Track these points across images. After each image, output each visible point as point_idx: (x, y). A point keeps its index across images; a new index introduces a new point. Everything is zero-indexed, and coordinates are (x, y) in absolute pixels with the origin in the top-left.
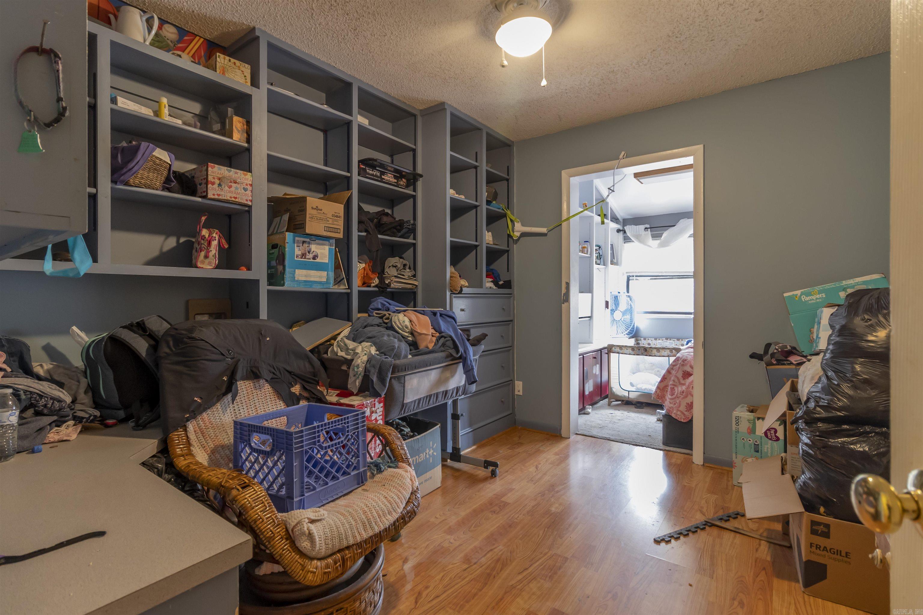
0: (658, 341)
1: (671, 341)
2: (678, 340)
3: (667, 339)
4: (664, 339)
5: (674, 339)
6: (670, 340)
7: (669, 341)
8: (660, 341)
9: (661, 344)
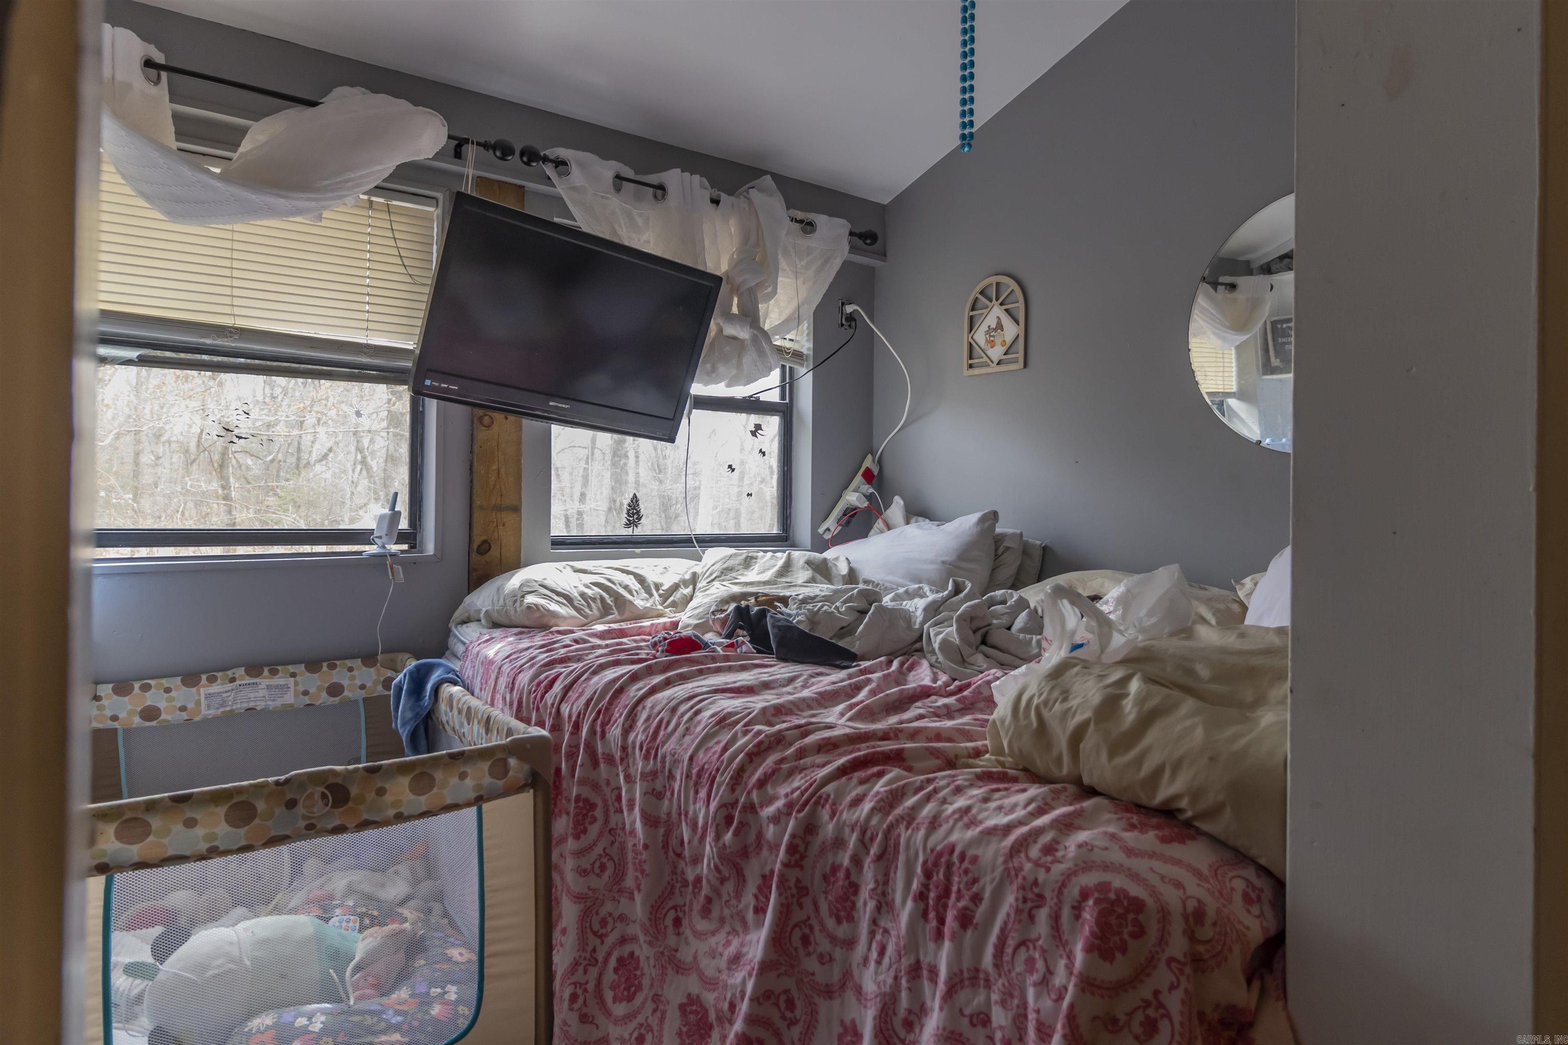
0: (205, 689)
1: (278, 681)
2: (313, 665)
3: (254, 669)
4: (241, 671)
5: (291, 668)
6: (274, 672)
7: (264, 681)
8: (215, 688)
9: (223, 704)
